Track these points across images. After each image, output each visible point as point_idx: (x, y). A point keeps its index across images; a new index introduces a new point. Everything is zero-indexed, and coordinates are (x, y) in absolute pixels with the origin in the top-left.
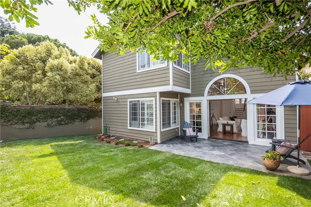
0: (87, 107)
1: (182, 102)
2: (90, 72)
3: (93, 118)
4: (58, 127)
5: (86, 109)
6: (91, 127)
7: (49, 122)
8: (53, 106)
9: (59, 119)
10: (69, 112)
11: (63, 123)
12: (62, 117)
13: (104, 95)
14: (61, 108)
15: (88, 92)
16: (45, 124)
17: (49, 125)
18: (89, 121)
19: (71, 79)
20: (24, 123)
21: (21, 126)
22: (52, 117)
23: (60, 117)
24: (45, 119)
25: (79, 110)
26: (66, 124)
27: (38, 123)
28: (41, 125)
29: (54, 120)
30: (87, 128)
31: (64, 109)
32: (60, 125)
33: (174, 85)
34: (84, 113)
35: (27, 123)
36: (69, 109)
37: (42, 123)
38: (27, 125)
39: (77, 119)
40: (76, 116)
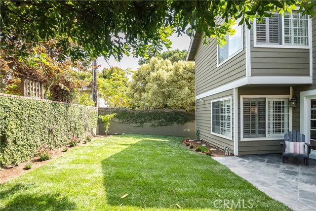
0: (185, 111)
1: (297, 99)
2: (185, 76)
3: (190, 121)
4: (159, 127)
5: (183, 113)
6: (188, 130)
7: (153, 122)
8: (155, 110)
9: (160, 121)
10: (168, 115)
11: (163, 124)
12: (163, 120)
13: (197, 97)
14: (161, 112)
15: (182, 96)
16: (150, 124)
17: (153, 125)
18: (186, 124)
19: (168, 86)
20: (136, 123)
21: (135, 125)
22: (155, 119)
23: (161, 119)
24: (150, 120)
25: (177, 113)
26: (166, 125)
27: (145, 123)
28: (147, 125)
29: (157, 121)
30: (185, 130)
31: (164, 112)
32: (161, 125)
33: (253, 75)
34: (181, 116)
35: (139, 122)
36: (168, 113)
37: (148, 123)
38: (138, 124)
39: (175, 121)
40: (174, 119)
